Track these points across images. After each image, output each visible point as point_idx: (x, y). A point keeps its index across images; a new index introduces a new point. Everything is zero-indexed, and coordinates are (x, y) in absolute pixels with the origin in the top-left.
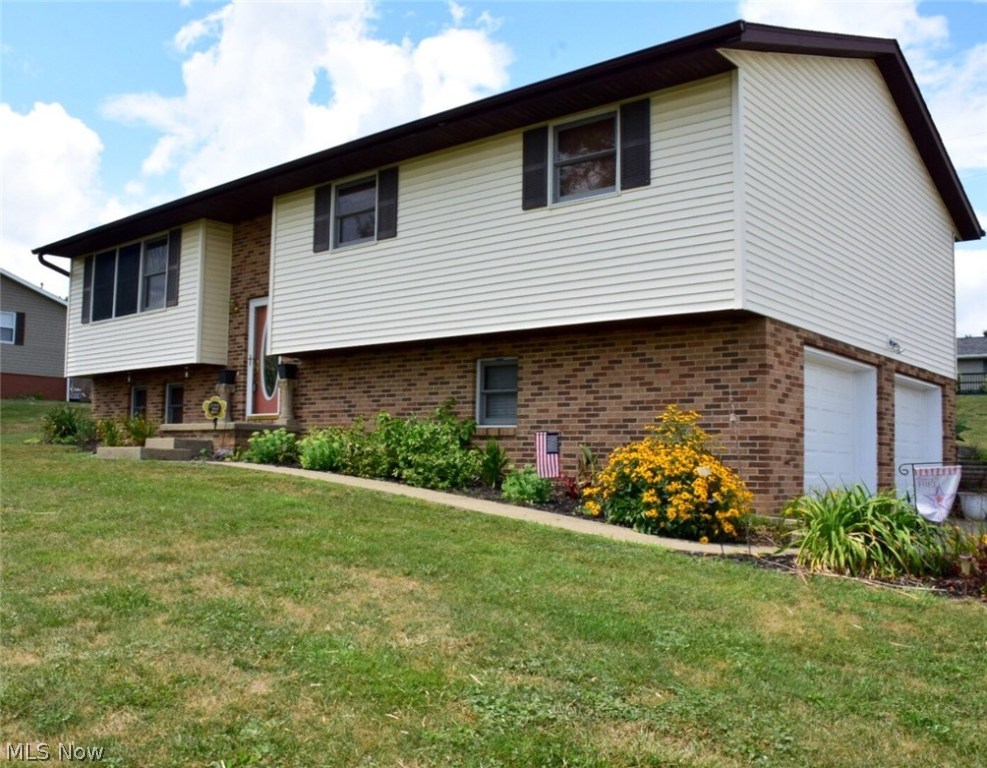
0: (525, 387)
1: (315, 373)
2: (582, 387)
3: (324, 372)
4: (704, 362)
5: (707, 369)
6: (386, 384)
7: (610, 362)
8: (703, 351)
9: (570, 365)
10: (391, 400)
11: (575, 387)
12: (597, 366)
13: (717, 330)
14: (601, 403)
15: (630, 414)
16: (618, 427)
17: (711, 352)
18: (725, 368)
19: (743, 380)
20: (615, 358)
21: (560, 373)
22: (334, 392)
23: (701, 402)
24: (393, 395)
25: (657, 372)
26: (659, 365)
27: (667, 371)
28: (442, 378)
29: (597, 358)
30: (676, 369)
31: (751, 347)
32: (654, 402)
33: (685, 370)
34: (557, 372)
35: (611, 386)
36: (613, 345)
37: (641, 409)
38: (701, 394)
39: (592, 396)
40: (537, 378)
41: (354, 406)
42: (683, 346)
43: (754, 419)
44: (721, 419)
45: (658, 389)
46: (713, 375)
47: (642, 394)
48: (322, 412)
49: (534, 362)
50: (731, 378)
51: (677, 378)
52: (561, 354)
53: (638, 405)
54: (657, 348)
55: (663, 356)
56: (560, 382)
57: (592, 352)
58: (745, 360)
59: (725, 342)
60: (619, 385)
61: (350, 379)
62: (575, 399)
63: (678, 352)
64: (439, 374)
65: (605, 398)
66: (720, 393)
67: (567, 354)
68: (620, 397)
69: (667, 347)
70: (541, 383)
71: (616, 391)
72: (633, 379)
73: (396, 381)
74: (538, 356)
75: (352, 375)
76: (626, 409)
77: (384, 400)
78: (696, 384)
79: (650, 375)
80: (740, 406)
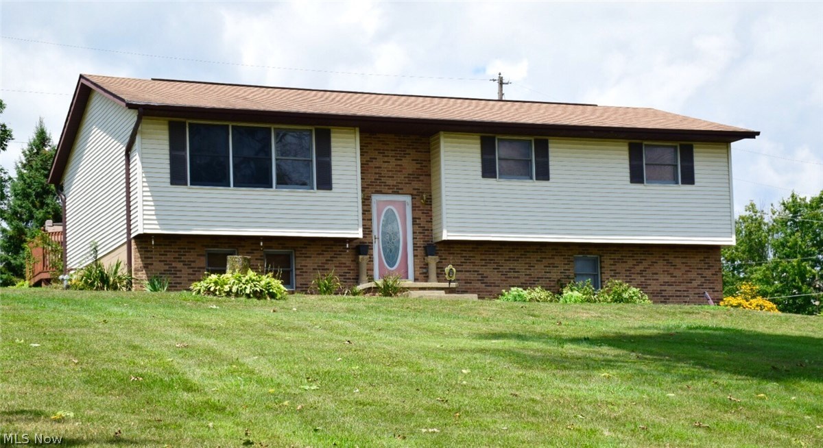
0: (606, 272)
1: (449, 254)
2: (638, 274)
3: (457, 254)
4: (696, 266)
5: (697, 269)
7: (652, 262)
8: (695, 261)
9: (631, 263)
10: (516, 275)
11: (634, 274)
12: (645, 264)
14: (649, 282)
15: (663, 288)
16: (657, 293)
17: (699, 261)
18: (705, 269)
19: (712, 274)
20: (654, 261)
21: (627, 266)
23: (695, 284)
24: (518, 272)
25: (675, 269)
26: (676, 266)
27: (680, 269)
29: (645, 260)
30: (684, 268)
31: (715, 261)
32: (675, 282)
33: (687, 269)
34: (624, 265)
35: (653, 274)
36: (652, 254)
37: (668, 285)
38: (695, 280)
39: (643, 278)
40: (613, 268)
42: (686, 258)
43: (718, 291)
45: (675, 277)
46: (700, 271)
47: (668, 279)
49: (610, 259)
50: (708, 273)
51: (684, 272)
52: (626, 256)
53: (666, 283)
54: (675, 257)
55: (678, 261)
56: (626, 271)
58: (713, 266)
59: (705, 258)
60: (657, 274)
62: (635, 279)
63: (684, 260)
64: (551, 261)
65: (650, 280)
66: (703, 280)
67: (629, 257)
68: (657, 280)
69: (679, 257)
70: (615, 270)
71: (655, 277)
72: (663, 271)
73: (520, 263)
75: (483, 257)
76: (661, 285)
78: (693, 275)
79: (672, 270)
80: (711, 286)
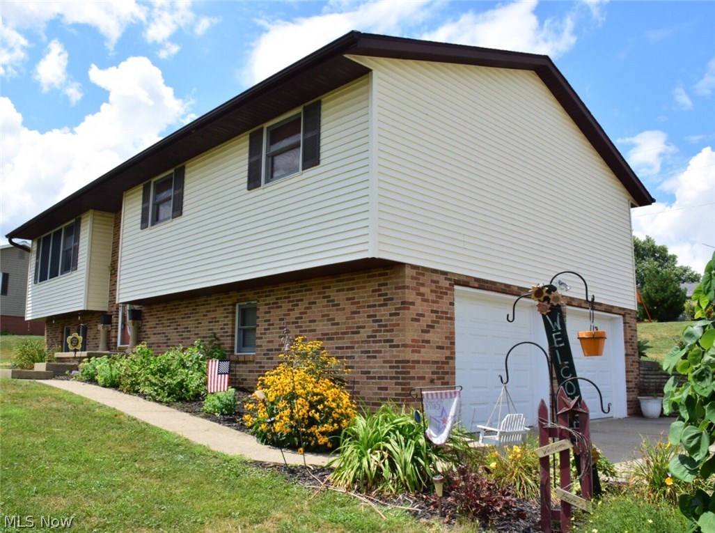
0: (260, 324)
2: (293, 323)
3: (154, 315)
4: (366, 302)
5: (368, 307)
6: (185, 323)
7: (309, 303)
8: (366, 293)
9: (286, 306)
10: (188, 335)
11: (289, 323)
12: (302, 306)
13: (375, 276)
17: (371, 294)
18: (380, 305)
19: (391, 315)
20: (313, 300)
21: (280, 313)
22: (159, 329)
23: (364, 334)
24: (190, 331)
25: (337, 310)
26: (339, 305)
27: (344, 309)
28: (215, 318)
29: (302, 300)
30: (350, 308)
31: (396, 288)
32: (336, 333)
33: (354, 308)
34: (278, 312)
35: (310, 322)
36: (311, 290)
37: (328, 339)
38: (364, 327)
40: (268, 317)
41: (169, 339)
42: (353, 289)
43: (398, 346)
44: (376, 346)
45: (338, 324)
46: (371, 311)
47: (328, 328)
48: (153, 344)
49: (266, 304)
50: (383, 313)
51: (349, 315)
52: (281, 298)
53: (326, 336)
54: (338, 291)
55: (340, 297)
56: (280, 320)
57: (299, 296)
58: (392, 299)
59: (379, 285)
60: (314, 321)
61: (168, 320)
64: (214, 315)
66: (376, 326)
67: (285, 298)
68: (315, 330)
69: (343, 290)
70: (269, 321)
71: (313, 326)
72: (323, 316)
73: (191, 321)
74: (269, 300)
77: (185, 335)
78: (361, 319)
79: (333, 313)
80: (388, 336)
